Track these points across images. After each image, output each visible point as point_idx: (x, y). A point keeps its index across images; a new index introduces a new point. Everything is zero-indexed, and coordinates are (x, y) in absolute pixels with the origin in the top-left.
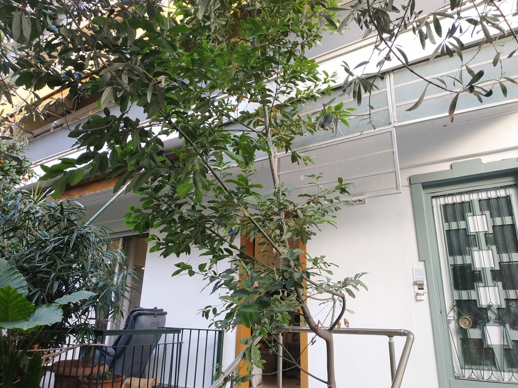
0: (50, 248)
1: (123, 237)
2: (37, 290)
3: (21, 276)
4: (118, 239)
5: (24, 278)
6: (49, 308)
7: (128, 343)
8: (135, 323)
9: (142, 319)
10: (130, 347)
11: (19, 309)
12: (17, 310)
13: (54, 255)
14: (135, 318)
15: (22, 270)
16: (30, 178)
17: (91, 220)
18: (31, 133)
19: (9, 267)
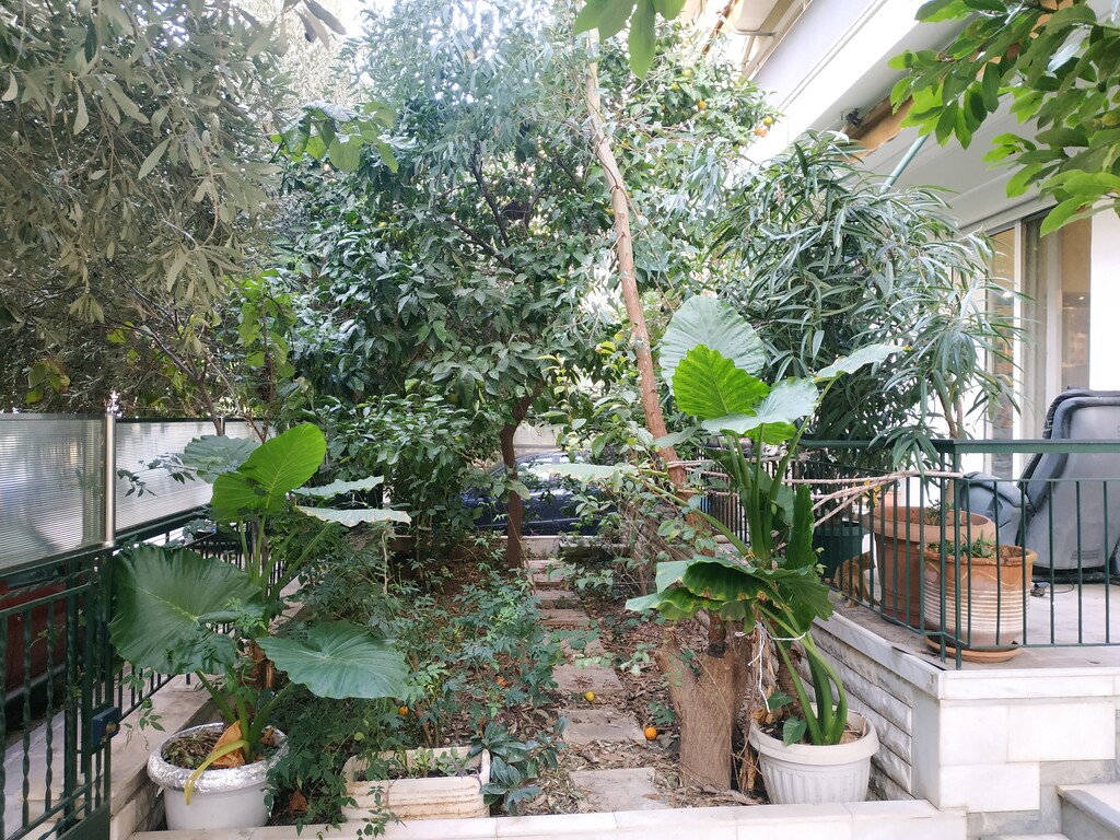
0: (792, 256)
1: (1023, 220)
2: (784, 353)
3: (748, 327)
4: (1009, 227)
5: (754, 331)
6: (795, 387)
7: (1059, 471)
8: (1069, 427)
9: (1089, 417)
10: (1066, 484)
11: (740, 391)
12: (734, 396)
13: (806, 273)
14: (1069, 415)
15: (754, 317)
16: (769, 127)
17: (894, 174)
18: (771, 35)
19: (723, 313)
